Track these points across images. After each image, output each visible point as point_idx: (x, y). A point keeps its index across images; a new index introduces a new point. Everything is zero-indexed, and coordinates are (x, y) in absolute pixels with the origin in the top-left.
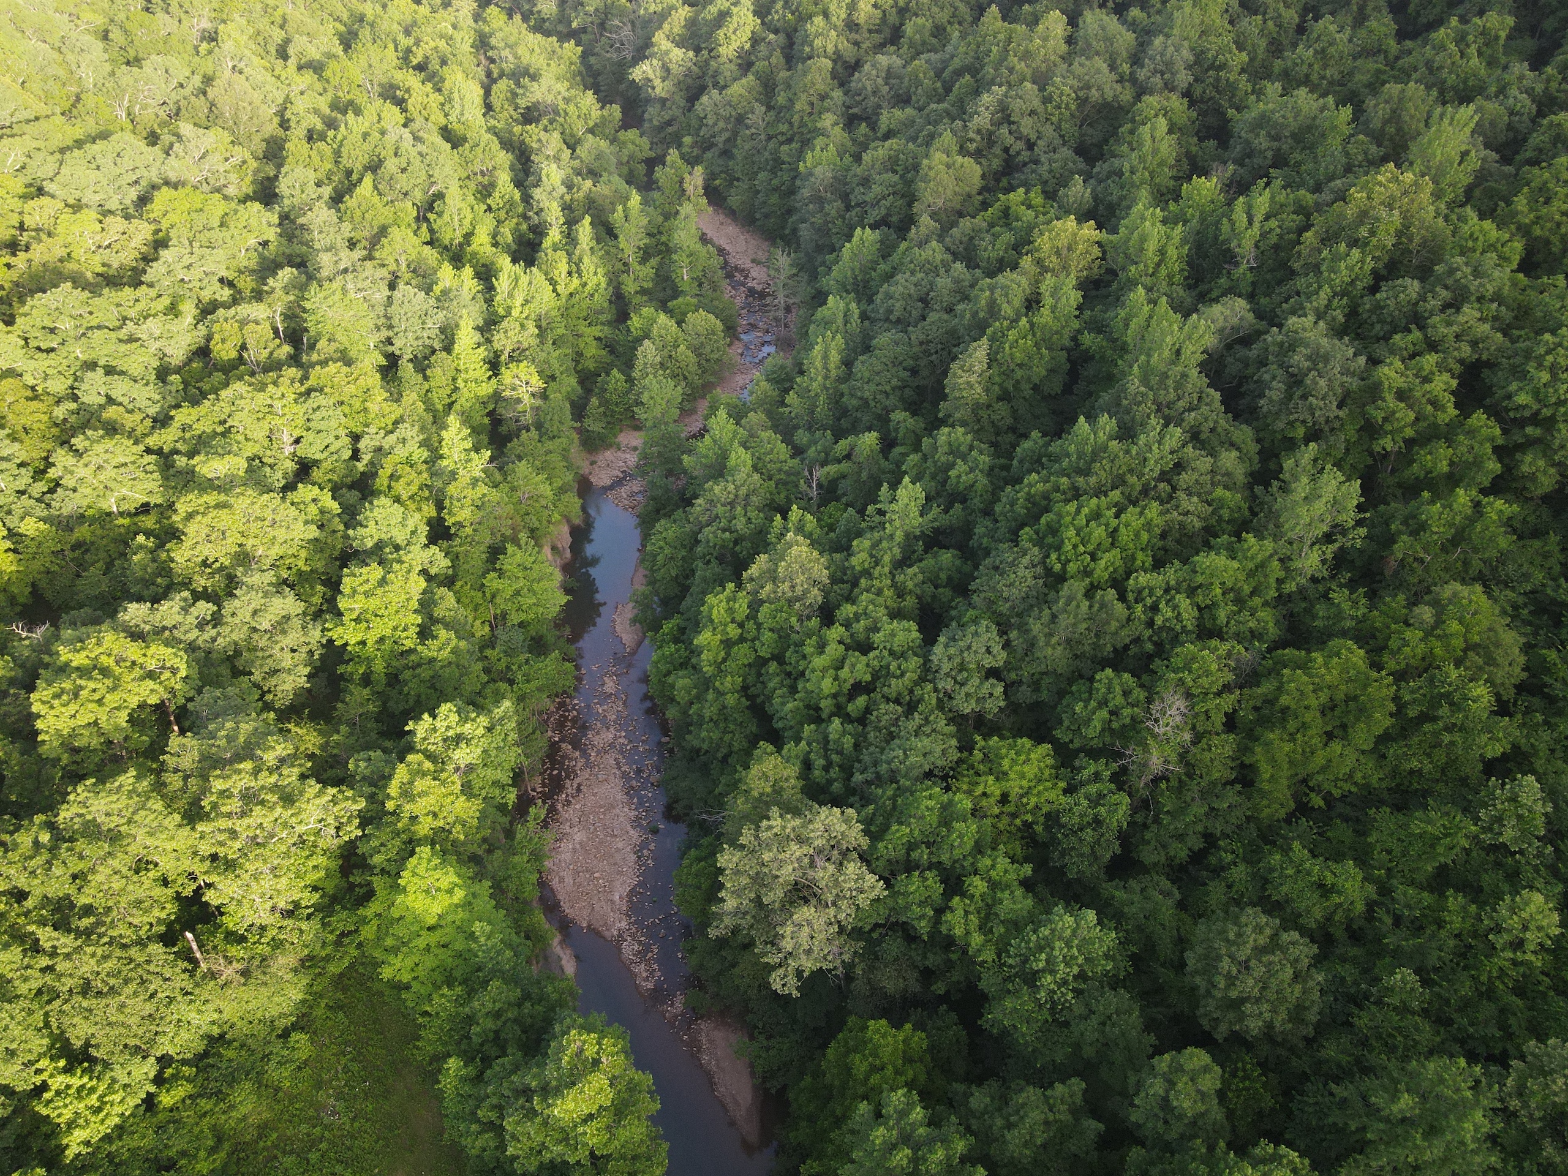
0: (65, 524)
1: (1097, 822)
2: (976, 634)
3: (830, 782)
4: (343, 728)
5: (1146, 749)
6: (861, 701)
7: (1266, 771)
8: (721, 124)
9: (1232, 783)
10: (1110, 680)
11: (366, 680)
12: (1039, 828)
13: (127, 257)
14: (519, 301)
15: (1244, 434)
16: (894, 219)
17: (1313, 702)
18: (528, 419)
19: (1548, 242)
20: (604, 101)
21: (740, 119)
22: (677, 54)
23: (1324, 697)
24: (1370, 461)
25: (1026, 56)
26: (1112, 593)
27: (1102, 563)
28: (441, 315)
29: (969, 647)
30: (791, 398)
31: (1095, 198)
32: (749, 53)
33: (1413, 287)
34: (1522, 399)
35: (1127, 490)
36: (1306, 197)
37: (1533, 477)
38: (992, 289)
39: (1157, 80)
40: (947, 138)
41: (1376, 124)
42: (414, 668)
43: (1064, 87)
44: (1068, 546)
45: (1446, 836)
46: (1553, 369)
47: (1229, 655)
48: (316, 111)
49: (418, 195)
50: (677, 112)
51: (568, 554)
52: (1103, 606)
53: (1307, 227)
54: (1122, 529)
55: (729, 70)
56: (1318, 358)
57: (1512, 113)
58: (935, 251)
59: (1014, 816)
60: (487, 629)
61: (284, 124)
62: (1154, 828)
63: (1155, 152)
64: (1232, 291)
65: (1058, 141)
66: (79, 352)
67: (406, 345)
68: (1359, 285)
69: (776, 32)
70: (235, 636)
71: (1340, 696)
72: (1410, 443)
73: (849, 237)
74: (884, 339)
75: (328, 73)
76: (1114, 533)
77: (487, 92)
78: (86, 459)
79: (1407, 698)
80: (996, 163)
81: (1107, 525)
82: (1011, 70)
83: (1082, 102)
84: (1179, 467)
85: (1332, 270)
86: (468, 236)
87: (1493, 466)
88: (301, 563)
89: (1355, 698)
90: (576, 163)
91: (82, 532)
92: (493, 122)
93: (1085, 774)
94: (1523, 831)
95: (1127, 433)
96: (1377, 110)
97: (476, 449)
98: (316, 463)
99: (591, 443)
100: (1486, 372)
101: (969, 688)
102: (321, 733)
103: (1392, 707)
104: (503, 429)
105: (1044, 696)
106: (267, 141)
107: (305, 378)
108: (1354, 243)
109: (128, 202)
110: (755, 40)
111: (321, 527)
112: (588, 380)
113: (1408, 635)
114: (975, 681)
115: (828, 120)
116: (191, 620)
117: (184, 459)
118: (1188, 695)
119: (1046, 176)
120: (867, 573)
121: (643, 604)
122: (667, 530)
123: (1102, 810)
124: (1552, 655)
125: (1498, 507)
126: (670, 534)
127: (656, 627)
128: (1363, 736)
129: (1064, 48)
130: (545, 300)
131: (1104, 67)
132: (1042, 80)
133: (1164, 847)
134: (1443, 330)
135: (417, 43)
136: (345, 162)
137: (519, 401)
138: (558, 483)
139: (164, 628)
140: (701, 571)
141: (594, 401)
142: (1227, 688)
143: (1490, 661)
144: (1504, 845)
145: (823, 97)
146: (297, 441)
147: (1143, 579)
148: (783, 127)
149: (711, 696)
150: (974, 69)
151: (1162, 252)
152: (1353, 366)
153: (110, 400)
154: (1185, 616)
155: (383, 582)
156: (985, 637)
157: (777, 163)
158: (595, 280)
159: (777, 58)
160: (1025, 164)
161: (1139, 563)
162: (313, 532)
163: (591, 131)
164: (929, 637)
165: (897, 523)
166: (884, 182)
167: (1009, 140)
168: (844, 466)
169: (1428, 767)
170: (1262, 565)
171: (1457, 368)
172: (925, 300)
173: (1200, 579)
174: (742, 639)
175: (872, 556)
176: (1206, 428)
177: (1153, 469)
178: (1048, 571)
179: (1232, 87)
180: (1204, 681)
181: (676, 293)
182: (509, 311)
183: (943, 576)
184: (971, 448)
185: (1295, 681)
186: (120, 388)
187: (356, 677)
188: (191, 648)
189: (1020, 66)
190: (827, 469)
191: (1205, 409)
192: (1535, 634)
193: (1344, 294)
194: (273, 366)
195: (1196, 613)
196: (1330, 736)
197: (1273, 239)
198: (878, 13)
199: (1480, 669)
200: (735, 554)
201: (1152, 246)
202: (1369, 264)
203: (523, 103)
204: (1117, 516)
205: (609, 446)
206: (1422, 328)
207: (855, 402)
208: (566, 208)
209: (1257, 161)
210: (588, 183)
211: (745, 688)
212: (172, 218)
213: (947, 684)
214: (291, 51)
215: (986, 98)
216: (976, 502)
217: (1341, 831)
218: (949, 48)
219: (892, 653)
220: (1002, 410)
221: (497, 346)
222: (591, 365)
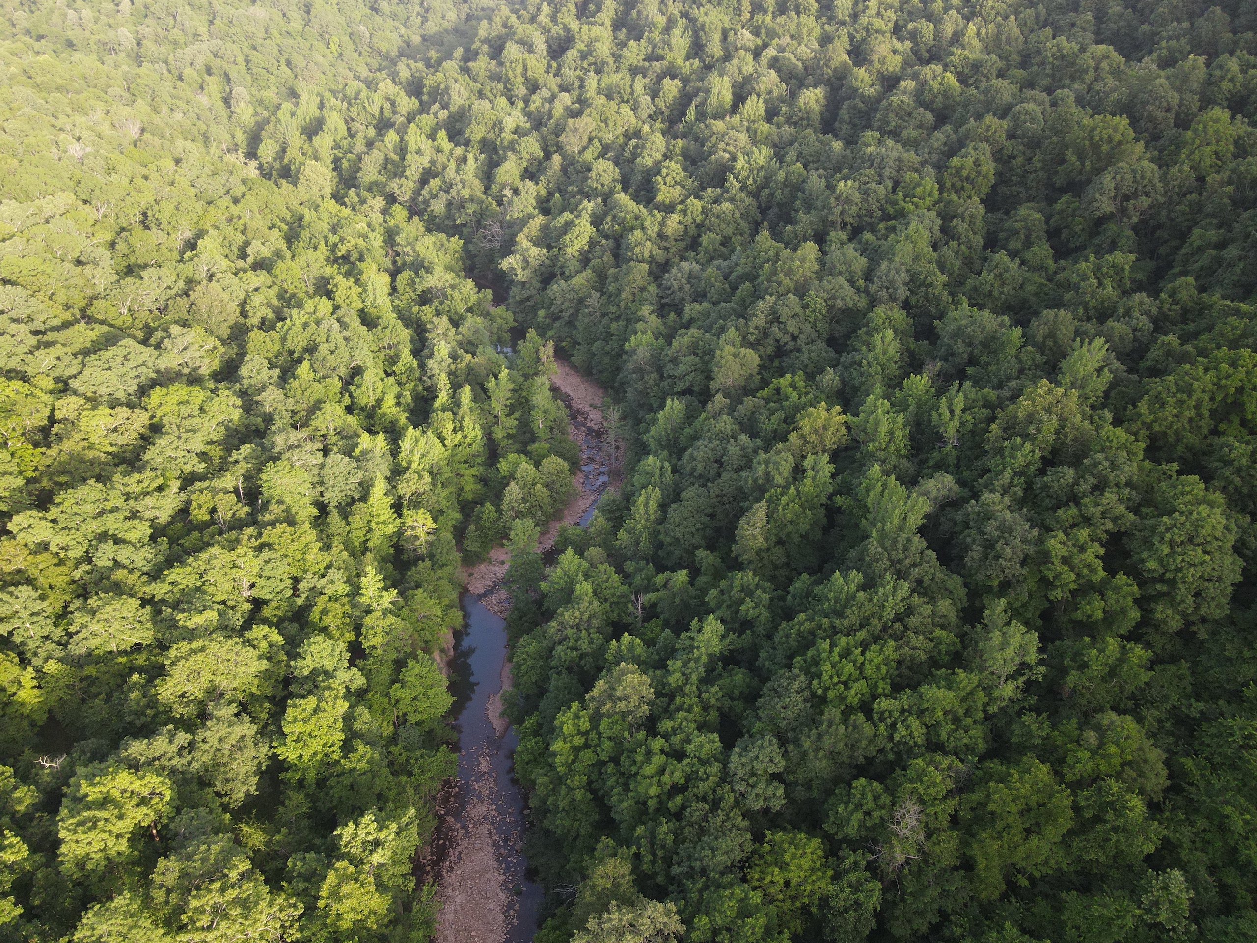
0: (78, 663)
1: (858, 904)
2: (761, 747)
3: (656, 874)
4: (284, 830)
5: (892, 847)
6: (678, 799)
7: (981, 863)
8: (567, 304)
9: (956, 868)
10: (864, 787)
11: (301, 783)
12: (814, 909)
13: (129, 438)
14: (416, 457)
15: (955, 582)
16: (696, 389)
17: (1014, 809)
18: (423, 550)
19: (1165, 434)
20: (480, 286)
21: (581, 301)
22: (535, 252)
23: (1021, 805)
24: (1047, 605)
25: (789, 273)
26: (861, 716)
27: (852, 692)
28: (360, 475)
29: (757, 757)
30: (622, 534)
31: (842, 380)
32: (588, 252)
33: (1070, 473)
34: (1151, 565)
35: (871, 629)
36: (991, 394)
37: (1165, 622)
38: (767, 463)
39: (884, 294)
40: (732, 333)
41: (1039, 338)
42: (338, 776)
43: (817, 298)
44: (825, 677)
45: (1118, 917)
46: (1172, 544)
47: (949, 768)
48: (269, 305)
49: (343, 371)
50: (533, 292)
51: (452, 652)
52: (855, 727)
53: (992, 419)
54: (867, 666)
55: (573, 266)
56: (1005, 529)
57: (1135, 330)
58: (726, 423)
59: (794, 898)
60: (392, 728)
61: (244, 314)
62: (901, 906)
63: (885, 352)
64: (941, 466)
65: (814, 335)
66: (94, 527)
67: (333, 497)
68: (1032, 468)
69: (607, 237)
70: (204, 759)
71: (1033, 804)
72: (1073, 593)
73: (662, 406)
74: (689, 494)
75: (276, 271)
76: (861, 668)
77: (393, 280)
78: (98, 616)
79: (1082, 804)
80: (770, 350)
81: (855, 662)
82: (779, 284)
83: (831, 308)
84: (910, 611)
85: (1013, 457)
86: (379, 402)
87: (1135, 615)
88: (254, 690)
89: (1044, 805)
90: (459, 337)
91: (90, 670)
92: (397, 302)
93: (848, 863)
94: (1174, 912)
95: (869, 585)
96: (1039, 328)
97: (386, 589)
98: (265, 602)
99: (470, 560)
100: (1125, 540)
101: (758, 790)
102: (265, 831)
103: (1071, 814)
104: (405, 557)
105: (815, 794)
106: (231, 328)
107: (260, 535)
108: (1026, 436)
109: (131, 390)
110: (592, 243)
111: (269, 659)
112: (467, 508)
113: (1079, 754)
114: (762, 785)
115: (645, 310)
116: (174, 748)
117: (169, 610)
118: (921, 801)
119: (806, 361)
120: (680, 689)
121: (510, 703)
122: (529, 645)
123: (861, 896)
124: (1188, 763)
125: (1138, 653)
126: (531, 649)
127: (521, 722)
128: (1053, 832)
129: (816, 267)
130: (437, 452)
131: (846, 285)
132: (801, 291)
133: (909, 922)
134: (1092, 510)
135: (342, 240)
136: (289, 345)
137: (417, 538)
138: (446, 601)
139: (154, 759)
140: (555, 682)
141: (472, 527)
142: (950, 793)
143: (1141, 774)
144: (1161, 923)
145: (643, 289)
146: (253, 586)
147: (884, 704)
148: (613, 309)
149: (563, 790)
150: (752, 277)
151: (891, 433)
152: (1030, 537)
153: (117, 565)
154: (916, 734)
155: (316, 711)
156: (769, 750)
157: (608, 336)
158: (473, 434)
159: (608, 258)
160: (791, 351)
161: (880, 690)
162: (264, 665)
163: (470, 310)
164: (728, 745)
165: (703, 650)
166: (688, 362)
167: (779, 335)
168: (662, 593)
169: (1102, 859)
170: (971, 693)
171: (1104, 537)
172: (719, 462)
173: (925, 706)
174: (586, 746)
175: (683, 674)
176: (927, 579)
177: (889, 614)
178: (814, 695)
179: (938, 299)
180: (932, 791)
181: (534, 439)
182: (410, 463)
183: (737, 692)
184: (757, 586)
185: (999, 793)
186: (124, 555)
187: (293, 781)
188: (173, 771)
189: (787, 281)
190: (649, 596)
191: (925, 566)
192: (1176, 744)
193: (1021, 474)
194: (237, 525)
195: (924, 731)
196: (1028, 831)
197: (970, 427)
198: (682, 228)
199: (1134, 780)
200: (579, 666)
201: (883, 429)
202: (1038, 454)
203: (420, 288)
204: (863, 653)
205: (482, 561)
206: (1078, 504)
207: (668, 540)
208: (451, 374)
209: (957, 360)
210: (469, 356)
211: (590, 783)
212: (165, 409)
213: (741, 787)
214: (249, 250)
215: (761, 304)
216: (761, 630)
217: (1042, 907)
218: (734, 258)
219: (699, 759)
220: (779, 551)
221: (401, 492)
222: (469, 496)
